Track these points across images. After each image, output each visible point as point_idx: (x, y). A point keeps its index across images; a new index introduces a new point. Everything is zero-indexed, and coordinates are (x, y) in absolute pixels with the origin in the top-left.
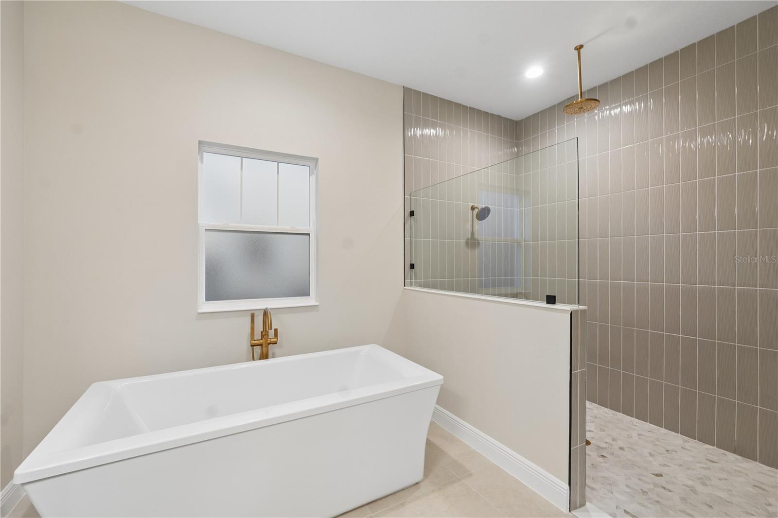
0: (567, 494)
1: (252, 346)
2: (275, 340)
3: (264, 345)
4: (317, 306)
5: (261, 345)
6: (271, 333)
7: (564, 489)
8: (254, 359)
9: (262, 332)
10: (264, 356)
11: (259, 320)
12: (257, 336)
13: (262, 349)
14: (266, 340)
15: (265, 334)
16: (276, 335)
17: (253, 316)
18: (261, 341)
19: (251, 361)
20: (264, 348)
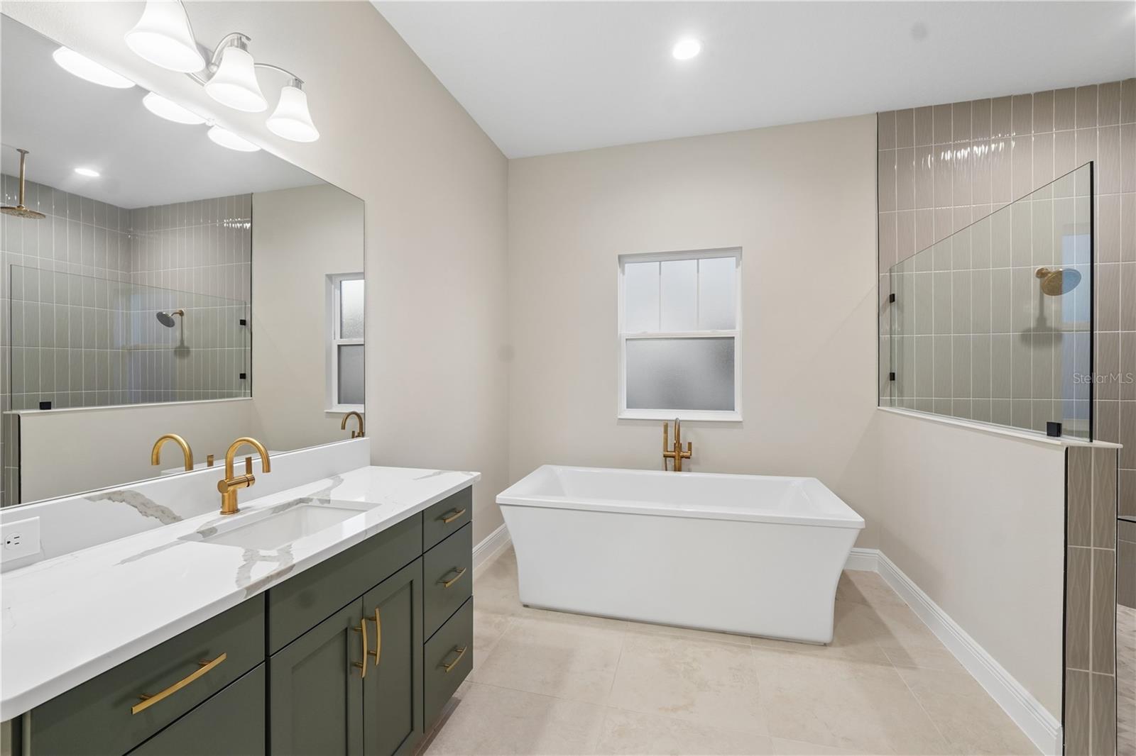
0: (1057, 736)
1: (665, 456)
2: (688, 454)
3: (677, 458)
4: (741, 422)
5: (674, 457)
6: (685, 447)
7: (1053, 728)
8: (666, 470)
9: (675, 444)
10: (678, 469)
11: (671, 432)
12: (671, 448)
13: (675, 462)
14: (679, 453)
15: (678, 446)
16: (690, 449)
17: (666, 427)
18: (674, 453)
19: (663, 470)
20: (677, 461)
